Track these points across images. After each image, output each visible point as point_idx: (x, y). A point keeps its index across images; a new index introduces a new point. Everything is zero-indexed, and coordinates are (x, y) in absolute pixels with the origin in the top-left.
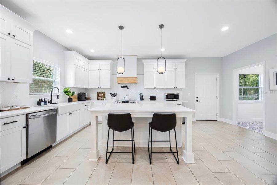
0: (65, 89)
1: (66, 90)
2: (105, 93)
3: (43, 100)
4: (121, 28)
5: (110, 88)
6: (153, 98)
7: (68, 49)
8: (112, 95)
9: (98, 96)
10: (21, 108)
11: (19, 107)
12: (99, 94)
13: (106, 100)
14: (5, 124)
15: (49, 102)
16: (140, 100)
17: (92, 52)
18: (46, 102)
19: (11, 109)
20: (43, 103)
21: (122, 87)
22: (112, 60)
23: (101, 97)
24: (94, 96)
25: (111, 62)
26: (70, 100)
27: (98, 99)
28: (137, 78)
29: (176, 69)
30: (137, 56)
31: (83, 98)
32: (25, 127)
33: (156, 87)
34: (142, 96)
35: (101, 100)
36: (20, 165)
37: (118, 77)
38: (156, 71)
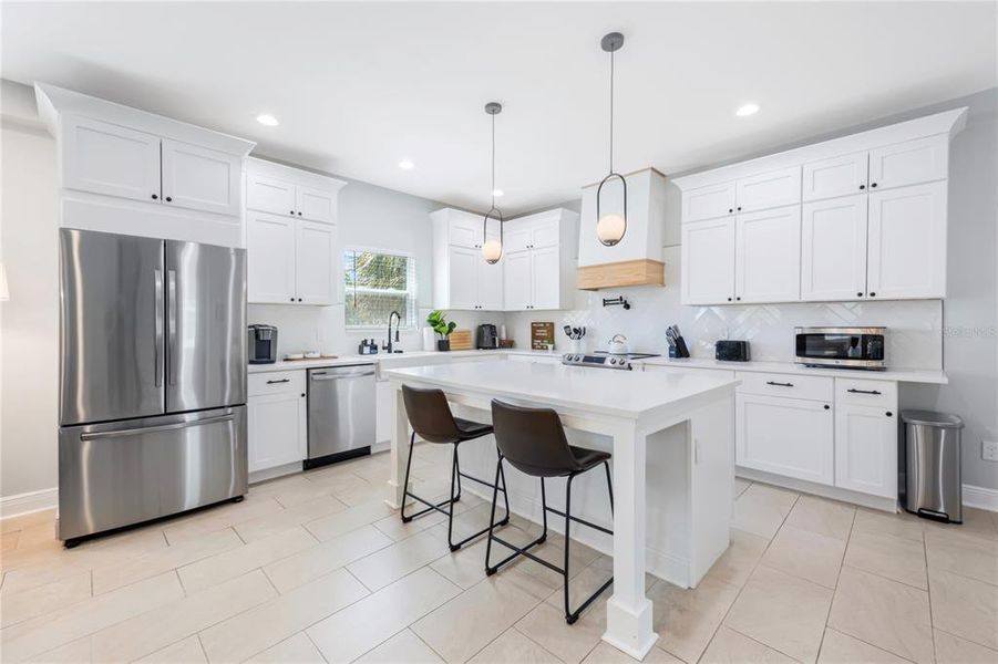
0: (432, 315)
1: (435, 318)
2: (552, 324)
3: (369, 343)
4: (494, 108)
5: (558, 307)
6: (734, 351)
7: (438, 205)
8: (569, 334)
9: (534, 337)
10: (322, 357)
11: (318, 355)
12: (535, 328)
13: (554, 349)
14: (270, 382)
15: (384, 348)
16: (671, 356)
17: (499, 196)
18: (374, 348)
19: (305, 358)
20: (367, 350)
21: (605, 303)
22: (565, 207)
23: (542, 338)
24: (523, 335)
25: (563, 215)
26: (443, 346)
27: (533, 347)
28: (649, 261)
29: (874, 185)
30: (653, 169)
31: (487, 339)
32: (303, 395)
33: (739, 299)
34: (681, 338)
35: (542, 348)
36: (301, 469)
37: (580, 265)
38: (741, 218)
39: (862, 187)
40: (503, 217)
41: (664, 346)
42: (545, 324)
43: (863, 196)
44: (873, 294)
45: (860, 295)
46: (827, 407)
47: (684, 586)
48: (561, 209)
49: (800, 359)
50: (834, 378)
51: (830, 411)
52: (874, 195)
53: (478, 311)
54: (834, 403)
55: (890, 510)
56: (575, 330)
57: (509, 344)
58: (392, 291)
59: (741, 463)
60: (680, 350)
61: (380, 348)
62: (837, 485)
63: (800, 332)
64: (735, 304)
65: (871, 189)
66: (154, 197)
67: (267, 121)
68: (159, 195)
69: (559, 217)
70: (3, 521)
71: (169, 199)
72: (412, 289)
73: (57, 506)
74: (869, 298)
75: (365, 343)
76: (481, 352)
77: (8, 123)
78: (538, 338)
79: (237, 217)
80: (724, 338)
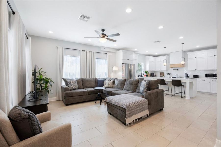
1: (146, 72)
2: (164, 73)
3: (140, 75)
5: (166, 70)
8: (167, 74)
21: (174, 69)
24: (158, 74)
29: (216, 55)
30: (183, 51)
31: (153, 75)
34: (187, 75)
35: (162, 76)
37: (170, 64)
38: (197, 58)
39: (214, 56)
41: (185, 76)
42: (162, 73)
44: (216, 69)
45: (214, 69)
46: (209, 83)
49: (206, 77)
50: (210, 79)
52: (216, 57)
53: (152, 71)
58: (140, 68)
59: (198, 91)
60: (187, 76)
62: (211, 92)
63: (206, 74)
64: (196, 70)
66: (128, 59)
69: (166, 57)
72: (143, 67)
76: (152, 77)
78: (161, 75)
80: (195, 75)
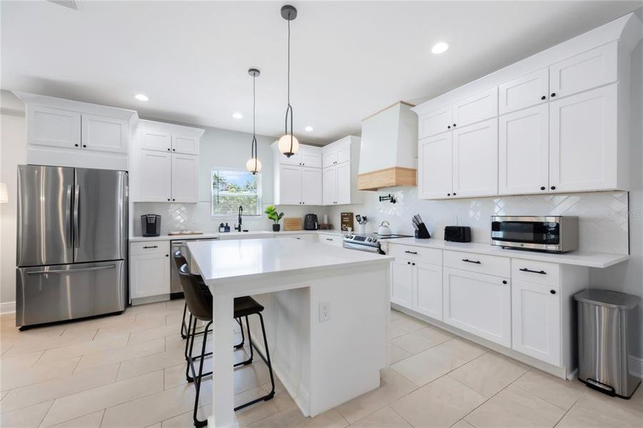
1: (271, 210)
2: (351, 214)
5: (349, 203)
8: (359, 221)
9: (342, 223)
10: (193, 234)
11: (189, 232)
12: (343, 216)
13: (352, 230)
14: (146, 247)
15: (236, 229)
16: (416, 237)
18: (228, 228)
19: (181, 234)
21: (381, 199)
22: (352, 135)
23: (346, 224)
25: (352, 140)
26: (276, 228)
27: (342, 229)
28: (397, 168)
29: (554, 95)
30: (402, 102)
31: (310, 224)
32: (167, 256)
33: (455, 194)
34: (423, 224)
35: (345, 230)
36: (169, 299)
37: (360, 173)
38: (456, 132)
39: (544, 98)
40: (320, 143)
41: (412, 230)
42: (348, 213)
43: (545, 105)
44: (553, 188)
45: (543, 188)
46: (505, 282)
47: (306, 414)
48: (349, 136)
50: (511, 258)
51: (507, 286)
52: (555, 104)
53: (302, 206)
54: (511, 279)
55: (560, 376)
56: (363, 218)
57: (329, 227)
60: (422, 233)
61: (232, 228)
62: (514, 348)
63: (492, 220)
64: (453, 198)
65: (552, 98)
66: (77, 145)
67: (142, 98)
68: (79, 144)
69: (350, 142)
70: (2, 315)
71: (85, 146)
72: (260, 192)
73: (15, 312)
74: (551, 191)
75: (222, 225)
77: (5, 112)
78: (344, 223)
79: (126, 154)
80: (450, 224)
